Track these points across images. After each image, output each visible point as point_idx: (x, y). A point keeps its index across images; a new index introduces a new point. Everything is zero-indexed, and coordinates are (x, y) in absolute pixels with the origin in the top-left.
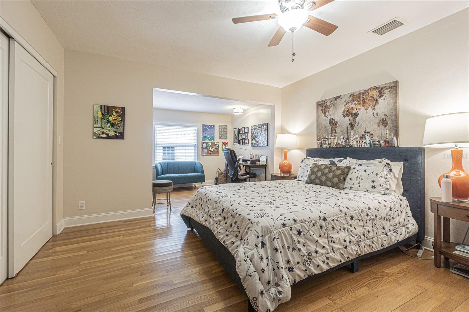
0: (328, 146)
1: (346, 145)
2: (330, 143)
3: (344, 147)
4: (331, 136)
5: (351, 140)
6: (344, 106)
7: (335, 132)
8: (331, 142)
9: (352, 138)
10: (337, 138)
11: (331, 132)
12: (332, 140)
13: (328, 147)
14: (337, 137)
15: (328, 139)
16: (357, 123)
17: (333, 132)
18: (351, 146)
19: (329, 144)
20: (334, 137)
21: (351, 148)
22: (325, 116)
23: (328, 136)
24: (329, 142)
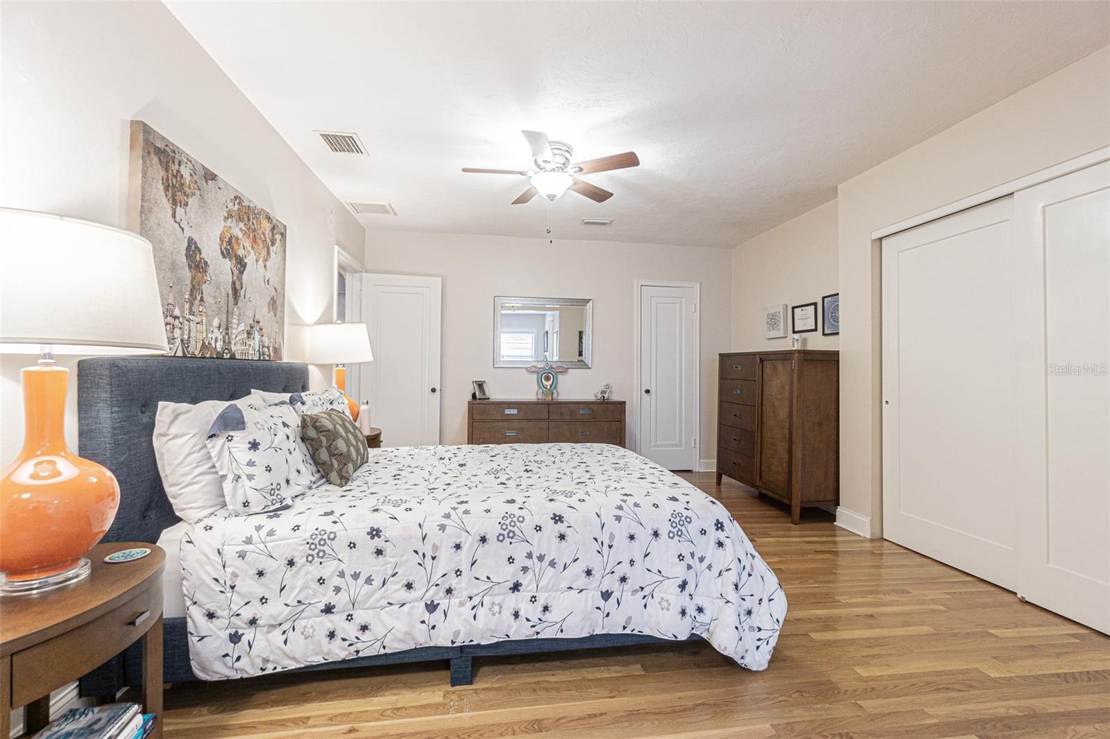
0: (180, 348)
1: (224, 352)
2: (186, 337)
3: (220, 357)
4: (191, 313)
5: (234, 336)
6: (222, 219)
7: (202, 299)
8: (189, 337)
9: (234, 331)
10: (204, 321)
11: (191, 295)
12: (193, 325)
13: (180, 354)
14: (204, 319)
15: (181, 319)
16: (244, 289)
17: (196, 297)
18: (233, 357)
19: (182, 341)
20: (199, 319)
21: (232, 361)
22: (174, 216)
23: (182, 311)
24: (182, 334)
